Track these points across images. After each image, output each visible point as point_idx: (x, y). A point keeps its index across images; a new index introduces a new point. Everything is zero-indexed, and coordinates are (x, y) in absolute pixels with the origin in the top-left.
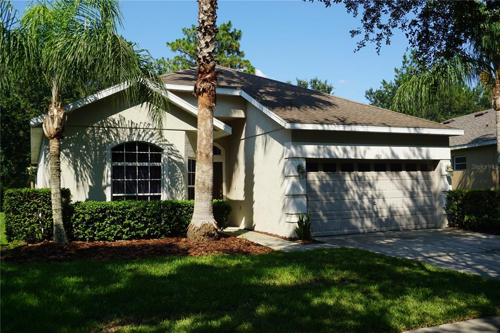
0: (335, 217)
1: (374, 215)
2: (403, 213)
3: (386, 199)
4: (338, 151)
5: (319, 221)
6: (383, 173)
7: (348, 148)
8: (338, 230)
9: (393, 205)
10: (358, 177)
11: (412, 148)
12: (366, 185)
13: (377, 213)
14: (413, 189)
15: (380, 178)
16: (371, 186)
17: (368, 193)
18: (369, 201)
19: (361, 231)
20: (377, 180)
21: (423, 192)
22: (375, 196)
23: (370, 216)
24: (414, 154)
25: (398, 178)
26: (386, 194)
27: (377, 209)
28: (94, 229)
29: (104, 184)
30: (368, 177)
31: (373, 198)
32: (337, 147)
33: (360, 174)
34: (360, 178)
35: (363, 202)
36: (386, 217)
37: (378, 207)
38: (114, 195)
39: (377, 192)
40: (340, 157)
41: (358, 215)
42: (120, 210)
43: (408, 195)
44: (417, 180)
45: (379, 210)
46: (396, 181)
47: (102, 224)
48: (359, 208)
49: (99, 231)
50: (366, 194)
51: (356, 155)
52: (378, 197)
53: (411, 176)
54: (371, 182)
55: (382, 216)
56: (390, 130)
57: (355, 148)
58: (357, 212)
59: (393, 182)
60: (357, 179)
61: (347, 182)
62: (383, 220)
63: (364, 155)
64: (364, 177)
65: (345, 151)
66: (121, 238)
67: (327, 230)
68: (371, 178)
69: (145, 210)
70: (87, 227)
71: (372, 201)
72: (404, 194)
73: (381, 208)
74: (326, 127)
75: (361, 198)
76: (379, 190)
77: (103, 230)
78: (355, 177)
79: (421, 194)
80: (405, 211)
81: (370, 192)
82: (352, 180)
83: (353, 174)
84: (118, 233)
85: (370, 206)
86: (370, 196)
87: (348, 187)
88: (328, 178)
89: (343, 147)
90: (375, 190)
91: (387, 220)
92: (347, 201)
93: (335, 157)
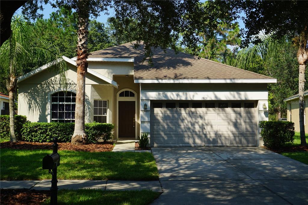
0: (173, 136)
1: (203, 136)
2: (227, 135)
3: (213, 126)
4: (172, 95)
5: (162, 138)
6: (211, 109)
7: (181, 93)
8: (175, 144)
9: (219, 130)
10: (191, 111)
11: (232, 93)
12: (198, 117)
13: (205, 135)
14: (236, 120)
15: (208, 112)
16: (201, 117)
17: (199, 122)
18: (200, 127)
19: (193, 145)
20: (206, 113)
21: (245, 122)
22: (204, 124)
23: (200, 137)
24: (234, 97)
25: (224, 112)
26: (213, 122)
27: (206, 132)
28: (32, 136)
29: (47, 113)
30: (199, 111)
31: (203, 125)
32: (172, 93)
33: (193, 109)
34: (193, 113)
35: (194, 128)
36: (212, 138)
37: (207, 131)
38: (52, 119)
39: (206, 121)
40: (174, 99)
41: (190, 135)
42: (44, 127)
43: (231, 124)
44: (240, 114)
45: (208, 133)
46: (221, 115)
47: (36, 134)
48: (192, 131)
49: (35, 137)
50: (197, 123)
51: (186, 98)
52: (207, 125)
53: (234, 111)
54: (202, 114)
55: (210, 137)
56: (210, 81)
57: (186, 94)
58: (189, 133)
59: (219, 115)
60: (191, 113)
61: (182, 114)
62: (211, 140)
63: (193, 98)
64: (196, 111)
65: (178, 95)
66: (45, 141)
67: (167, 144)
68: (201, 112)
69: (57, 127)
70: (28, 135)
71: (202, 127)
72: (229, 123)
73: (209, 132)
74: (160, 81)
75: (193, 125)
76: (208, 120)
77: (36, 136)
78: (189, 111)
79: (243, 124)
80: (228, 134)
81: (201, 122)
82: (186, 113)
83: (188, 109)
84: (44, 139)
85: (201, 130)
86: (200, 124)
87: (184, 118)
88: (168, 112)
89: (176, 93)
90: (205, 120)
91: (214, 139)
92: (182, 126)
93: (171, 99)
